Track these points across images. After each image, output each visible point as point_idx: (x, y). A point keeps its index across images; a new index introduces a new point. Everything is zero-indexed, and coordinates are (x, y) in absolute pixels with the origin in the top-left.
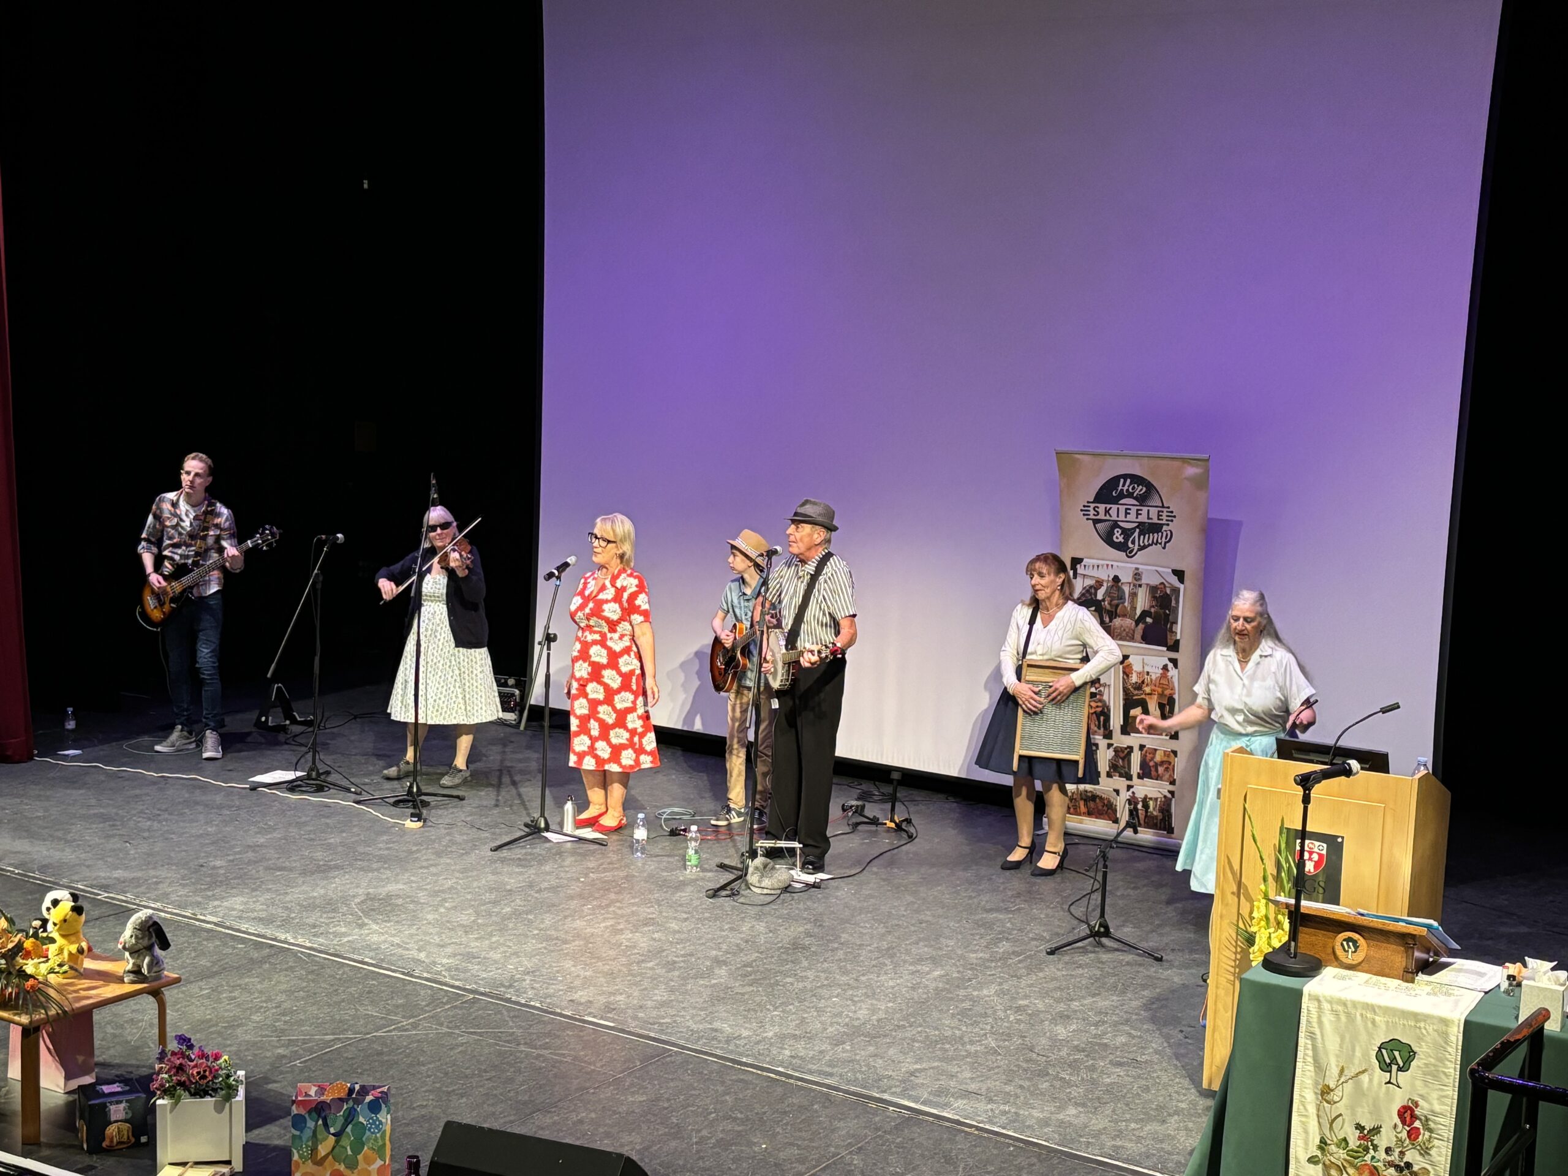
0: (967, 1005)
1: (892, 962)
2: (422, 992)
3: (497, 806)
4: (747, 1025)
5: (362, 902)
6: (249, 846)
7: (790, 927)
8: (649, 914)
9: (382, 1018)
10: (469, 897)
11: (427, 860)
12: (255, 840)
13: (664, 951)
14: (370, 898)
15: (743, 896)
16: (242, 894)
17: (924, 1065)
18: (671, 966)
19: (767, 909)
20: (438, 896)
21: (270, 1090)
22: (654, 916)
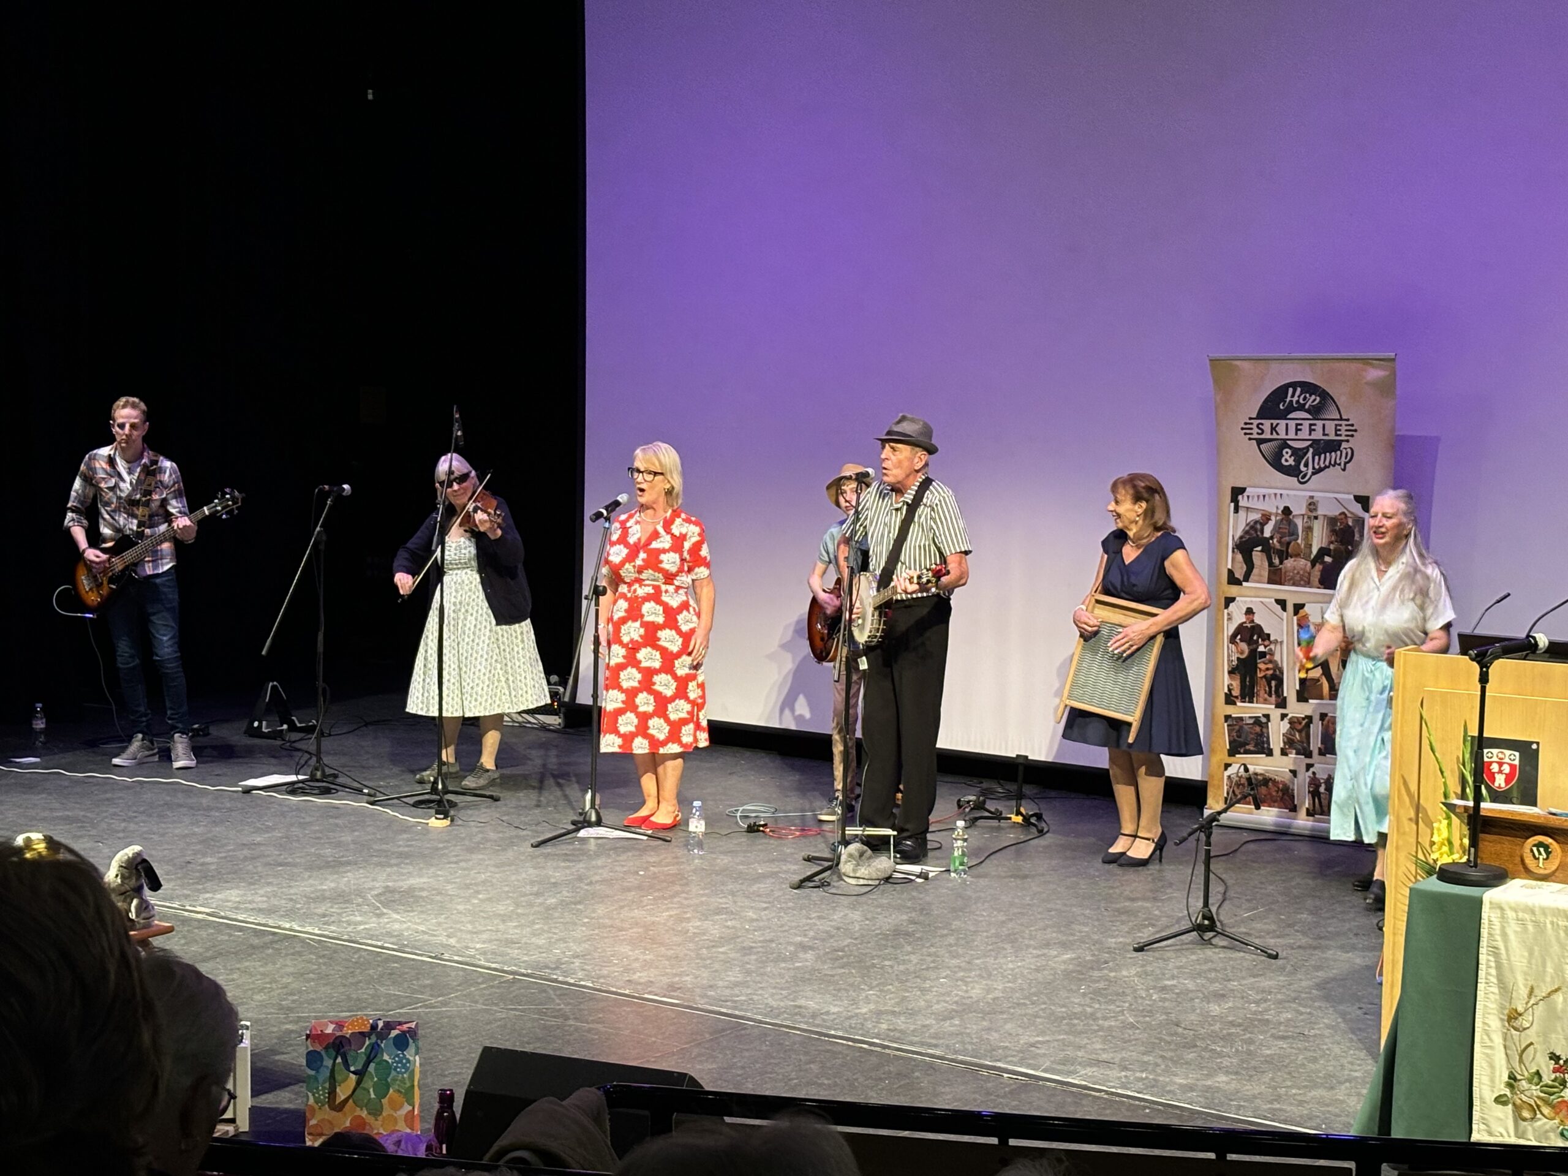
0: (1101, 985)
1: (1012, 947)
2: (453, 974)
3: (538, 806)
4: (836, 1002)
5: (380, 894)
6: (244, 844)
7: (891, 915)
8: (721, 903)
9: (407, 997)
10: (506, 889)
11: (457, 856)
12: (250, 839)
13: (738, 937)
14: (388, 890)
15: (834, 887)
16: (238, 888)
17: (1047, 1038)
18: (747, 951)
19: (863, 899)
20: (469, 888)
21: (279, 1060)
22: (727, 906)
